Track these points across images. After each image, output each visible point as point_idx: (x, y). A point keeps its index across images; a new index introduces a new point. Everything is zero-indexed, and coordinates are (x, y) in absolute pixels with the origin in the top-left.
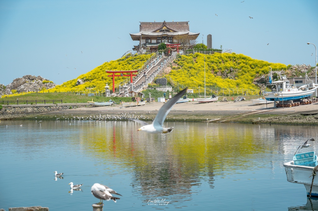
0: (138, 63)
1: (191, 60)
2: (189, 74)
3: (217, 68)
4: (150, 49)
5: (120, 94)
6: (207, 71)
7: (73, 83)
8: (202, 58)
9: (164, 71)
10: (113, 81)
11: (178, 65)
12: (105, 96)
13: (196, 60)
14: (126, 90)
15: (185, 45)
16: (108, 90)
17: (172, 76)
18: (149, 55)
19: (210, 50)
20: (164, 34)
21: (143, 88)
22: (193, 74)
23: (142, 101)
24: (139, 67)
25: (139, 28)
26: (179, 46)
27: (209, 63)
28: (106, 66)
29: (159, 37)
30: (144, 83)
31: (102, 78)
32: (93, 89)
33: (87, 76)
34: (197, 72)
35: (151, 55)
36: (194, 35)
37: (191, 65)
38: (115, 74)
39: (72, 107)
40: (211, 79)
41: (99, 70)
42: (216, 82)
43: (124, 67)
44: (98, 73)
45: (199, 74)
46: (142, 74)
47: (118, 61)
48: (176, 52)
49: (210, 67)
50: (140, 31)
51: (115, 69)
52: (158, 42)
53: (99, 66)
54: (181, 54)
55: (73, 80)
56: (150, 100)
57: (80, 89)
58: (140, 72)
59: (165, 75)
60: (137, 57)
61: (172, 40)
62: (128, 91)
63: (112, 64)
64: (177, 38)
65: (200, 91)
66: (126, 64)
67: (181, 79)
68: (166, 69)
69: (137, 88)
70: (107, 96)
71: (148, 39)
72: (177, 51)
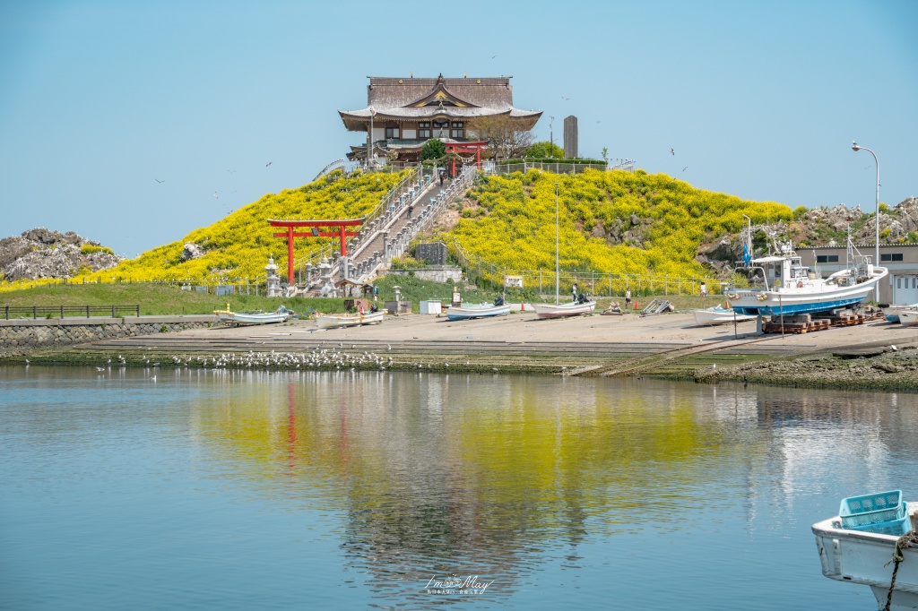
0: (363, 196)
1: (518, 191)
2: (511, 231)
3: (591, 214)
4: (399, 158)
5: (311, 289)
6: (563, 223)
7: (172, 255)
8: (550, 186)
9: (440, 222)
10: (289, 249)
11: (479, 204)
12: (265, 294)
13: (530, 191)
14: (327, 276)
15: (500, 147)
16: (273, 277)
17: (462, 236)
18: (393, 176)
19: (572, 162)
20: (439, 112)
21: (377, 271)
22: (523, 231)
23: (374, 310)
24: (365, 208)
25: (367, 96)
26: (483, 147)
27: (570, 199)
28: (270, 205)
29: (424, 123)
30: (380, 256)
31: (258, 240)
32: (229, 271)
33: (212, 233)
34: (534, 225)
35: (402, 174)
36: (525, 117)
37: (516, 205)
38: (295, 229)
39: (168, 326)
40: (575, 247)
41: (248, 217)
42: (589, 255)
43: (321, 209)
44: (246, 224)
45: (539, 232)
46: (374, 229)
47: (305, 190)
48: (474, 168)
49: (572, 211)
50: (369, 103)
51: (296, 215)
52: (421, 135)
53: (249, 206)
54: (489, 173)
55: (170, 246)
56: (396, 307)
57: (191, 272)
58: (368, 225)
59: (441, 234)
60: (360, 180)
61: (461, 132)
62: (332, 280)
63: (286, 201)
64: (476, 126)
65: (542, 282)
66: (327, 201)
67: (487, 245)
68: (444, 216)
69: (361, 270)
70: (273, 294)
71: (393, 128)
72: (477, 165)
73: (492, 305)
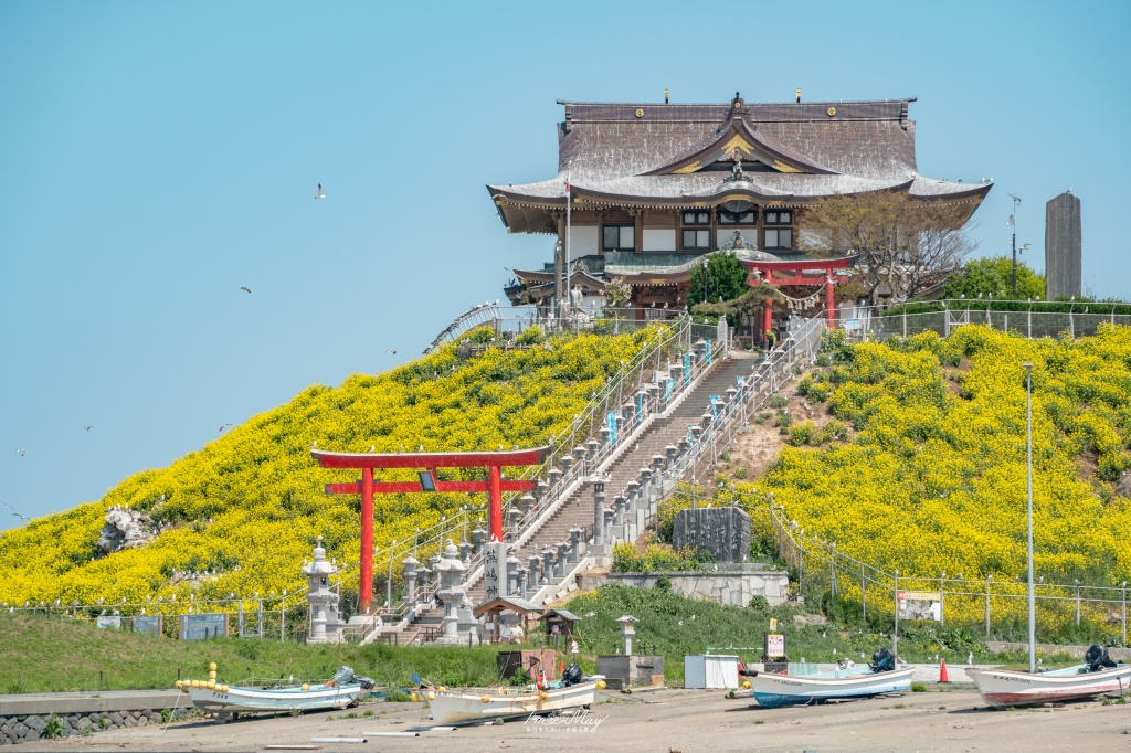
0: (544, 392)
1: (929, 380)
2: (911, 478)
3: (1117, 439)
4: (634, 299)
5: (416, 620)
6: (1044, 460)
7: (75, 539)
8: (1010, 367)
9: (733, 457)
10: (364, 522)
11: (830, 411)
12: (302, 636)
13: (960, 381)
14: (455, 590)
15: (883, 271)
16: (324, 592)
17: (789, 491)
18: (620, 344)
19: (1067, 308)
20: (733, 185)
21: (578, 578)
22: (941, 479)
23: (571, 680)
24: (550, 421)
25: (556, 148)
26: (841, 272)
27: (1062, 402)
28: (317, 413)
29: (696, 212)
30: (587, 541)
31: (287, 501)
32: (214, 578)
33: (175, 484)
34: (970, 466)
35: (639, 340)
36: (947, 197)
37: (925, 414)
38: (379, 475)
39: (62, 721)
40: (1075, 521)
41: (264, 444)
42: (1111, 541)
43: (443, 425)
44: (260, 461)
45: (984, 482)
46: (570, 474)
47: (403, 377)
48: (819, 323)
49: (1068, 432)
50: (563, 165)
51: (381, 439)
52: (689, 243)
53: (266, 415)
54: (857, 336)
55: (71, 516)
56: (627, 670)
57: (124, 579)
58: (557, 463)
59: (732, 485)
60: (538, 352)
61: (786, 235)
62: (467, 600)
63: (357, 405)
64: (825, 219)
65: (991, 609)
66: (457, 405)
67: (852, 513)
68: (744, 441)
69: (538, 575)
70: (321, 636)
71: (618, 226)
72: (826, 316)
73: (864, 668)
